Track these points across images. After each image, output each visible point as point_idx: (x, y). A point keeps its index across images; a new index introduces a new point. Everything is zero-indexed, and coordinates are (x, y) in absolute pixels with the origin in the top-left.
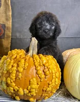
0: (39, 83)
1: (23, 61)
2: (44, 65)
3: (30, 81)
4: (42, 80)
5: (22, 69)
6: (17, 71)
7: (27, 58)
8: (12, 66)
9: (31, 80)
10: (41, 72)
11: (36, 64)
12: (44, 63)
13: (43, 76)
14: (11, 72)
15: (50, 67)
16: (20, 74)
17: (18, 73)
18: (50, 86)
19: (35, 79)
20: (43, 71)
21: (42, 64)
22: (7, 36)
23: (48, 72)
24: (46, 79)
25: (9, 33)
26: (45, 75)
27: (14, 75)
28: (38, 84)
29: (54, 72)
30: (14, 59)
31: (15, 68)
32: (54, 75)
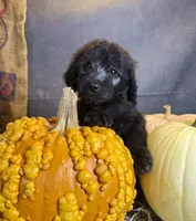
0: (85, 207)
1: (39, 147)
2: (96, 156)
3: (58, 204)
4: (91, 198)
5: (37, 170)
6: (24, 176)
7: (52, 138)
8: (10, 163)
9: (63, 200)
10: (88, 175)
11: (75, 153)
12: (96, 149)
13: (95, 186)
14: (5, 178)
15: (112, 158)
16: (32, 185)
17: (24, 181)
18: (113, 210)
19: (72, 197)
20: (95, 173)
21: (90, 153)
22: (19, 95)
23: (107, 174)
24: (103, 194)
25: (23, 90)
26: (99, 181)
27: (15, 187)
28: (80, 209)
29: (121, 171)
30: (16, 143)
31: (17, 168)
32: (122, 178)
